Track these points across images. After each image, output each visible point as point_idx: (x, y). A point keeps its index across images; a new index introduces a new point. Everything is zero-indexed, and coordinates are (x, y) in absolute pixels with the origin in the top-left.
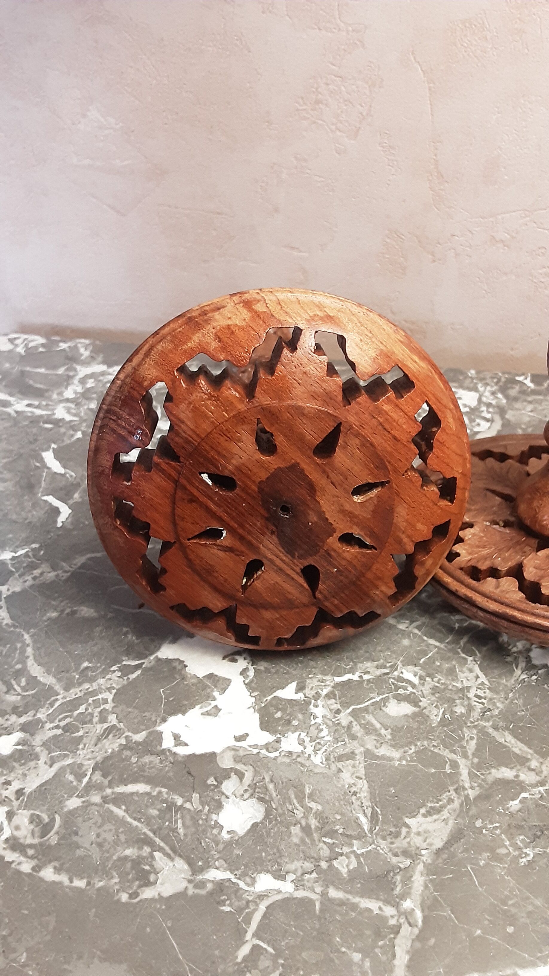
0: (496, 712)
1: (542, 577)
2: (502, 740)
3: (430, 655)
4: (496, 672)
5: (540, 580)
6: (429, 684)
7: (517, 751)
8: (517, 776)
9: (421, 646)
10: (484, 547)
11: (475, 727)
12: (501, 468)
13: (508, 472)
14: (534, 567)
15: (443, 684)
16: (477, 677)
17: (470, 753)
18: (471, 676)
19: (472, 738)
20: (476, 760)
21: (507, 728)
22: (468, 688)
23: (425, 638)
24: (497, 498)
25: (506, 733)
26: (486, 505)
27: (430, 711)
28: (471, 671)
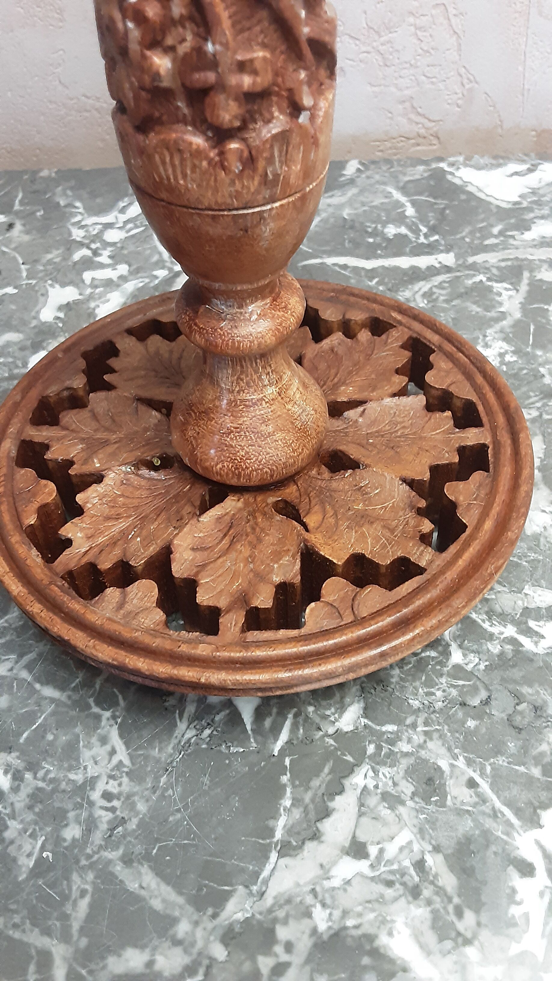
0: (132, 825)
1: (203, 567)
2: (133, 886)
3: (40, 721)
4: (146, 734)
5: (197, 573)
6: (28, 785)
7: (157, 904)
8: (150, 964)
9: (27, 706)
10: (118, 517)
11: (91, 866)
12: (171, 352)
13: (180, 358)
14: (193, 549)
15: (52, 781)
16: (113, 752)
17: (76, 926)
18: (102, 751)
19: (83, 893)
20: (84, 942)
21: (147, 857)
22: (92, 782)
23: (38, 686)
24: (154, 413)
25: (145, 870)
26: (136, 428)
27: (20, 847)
28: (104, 740)
